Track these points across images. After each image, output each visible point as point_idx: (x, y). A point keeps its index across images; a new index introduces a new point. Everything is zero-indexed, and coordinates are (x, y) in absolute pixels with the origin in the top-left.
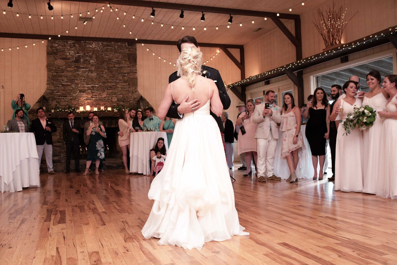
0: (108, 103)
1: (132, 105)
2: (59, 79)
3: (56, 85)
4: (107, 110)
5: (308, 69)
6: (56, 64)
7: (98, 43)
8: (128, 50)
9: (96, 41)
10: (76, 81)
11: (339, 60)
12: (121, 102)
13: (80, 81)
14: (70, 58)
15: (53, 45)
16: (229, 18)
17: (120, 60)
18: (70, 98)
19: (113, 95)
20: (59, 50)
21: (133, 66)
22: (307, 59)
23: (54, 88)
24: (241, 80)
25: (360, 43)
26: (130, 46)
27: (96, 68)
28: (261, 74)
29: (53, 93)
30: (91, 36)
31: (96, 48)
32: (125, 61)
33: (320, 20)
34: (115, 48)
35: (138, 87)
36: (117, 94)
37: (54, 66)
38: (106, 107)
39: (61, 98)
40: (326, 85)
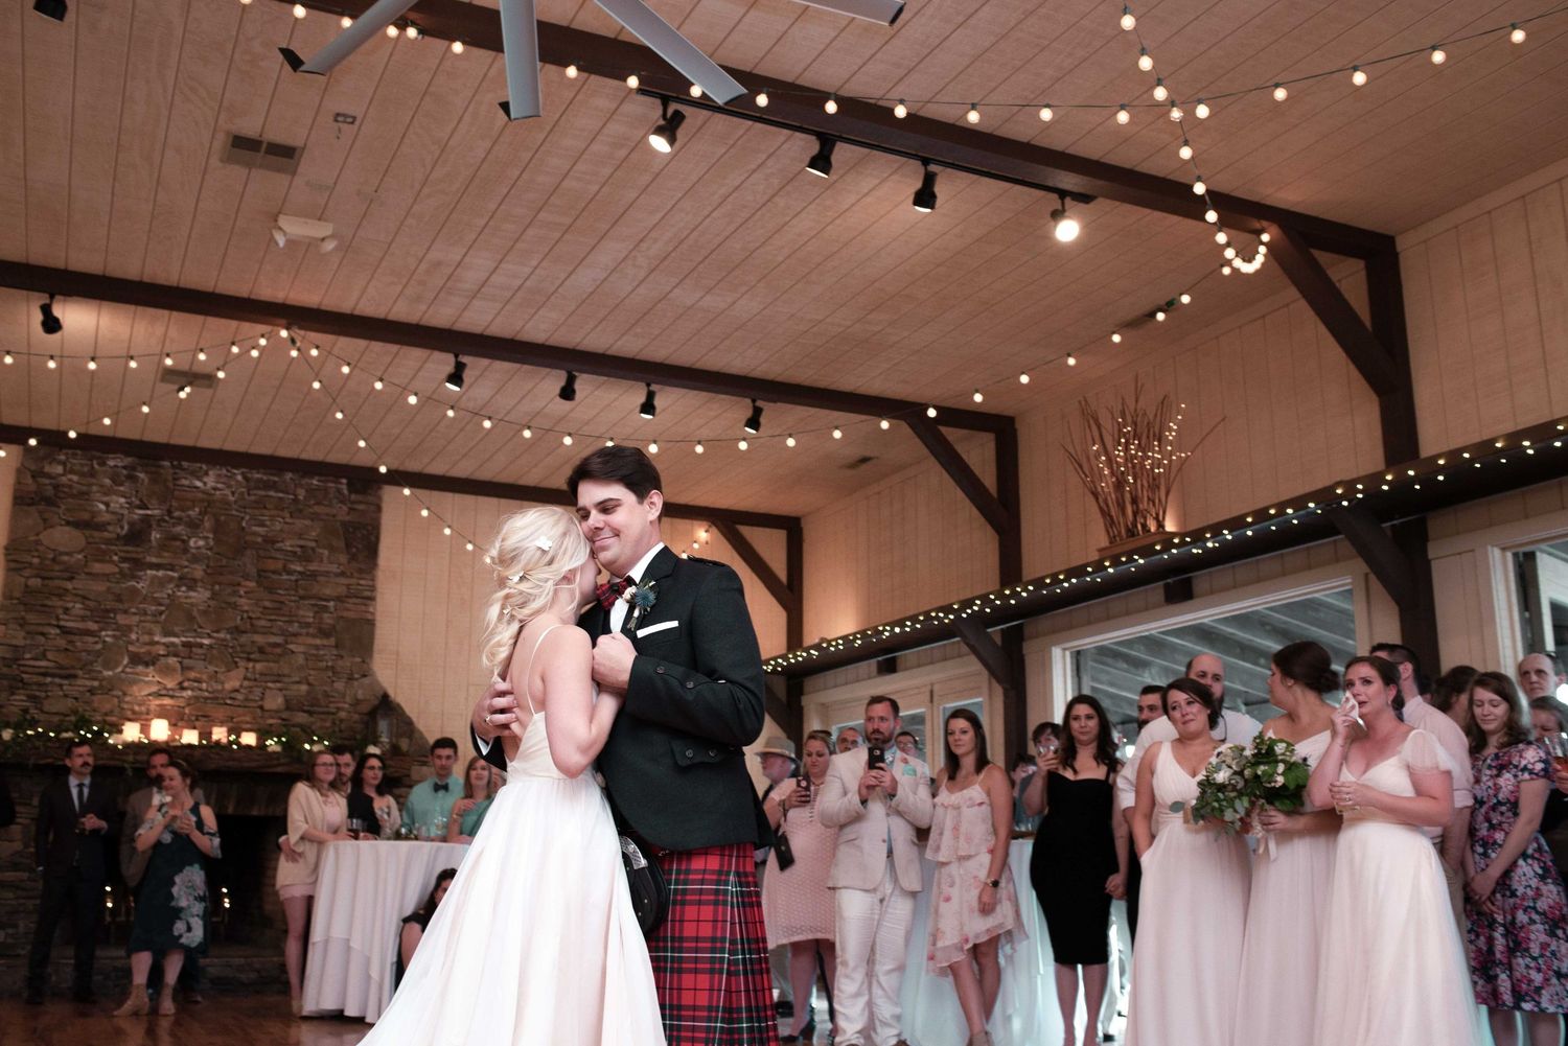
0: (244, 715)
1: (343, 726)
2: (50, 603)
3: (32, 628)
4: (238, 744)
5: (1045, 622)
6: (45, 542)
7: (228, 471)
8: (345, 508)
9: (223, 465)
10: (121, 619)
11: (1156, 590)
12: (301, 714)
13: (137, 618)
14: (109, 524)
15: (43, 467)
16: (749, 413)
17: (313, 544)
18: (88, 683)
19: (270, 685)
20: (66, 490)
21: (361, 571)
22: (1039, 583)
23: (25, 638)
24: (784, 651)
25: (1235, 533)
26: (357, 492)
27: (209, 571)
28: (863, 633)
29: (19, 660)
30: (207, 442)
31: (218, 493)
32: (332, 549)
33: (1090, 442)
34: (295, 495)
35: (376, 656)
36: (286, 680)
37: (37, 550)
38: (236, 730)
39: (51, 683)
40: (1112, 684)
